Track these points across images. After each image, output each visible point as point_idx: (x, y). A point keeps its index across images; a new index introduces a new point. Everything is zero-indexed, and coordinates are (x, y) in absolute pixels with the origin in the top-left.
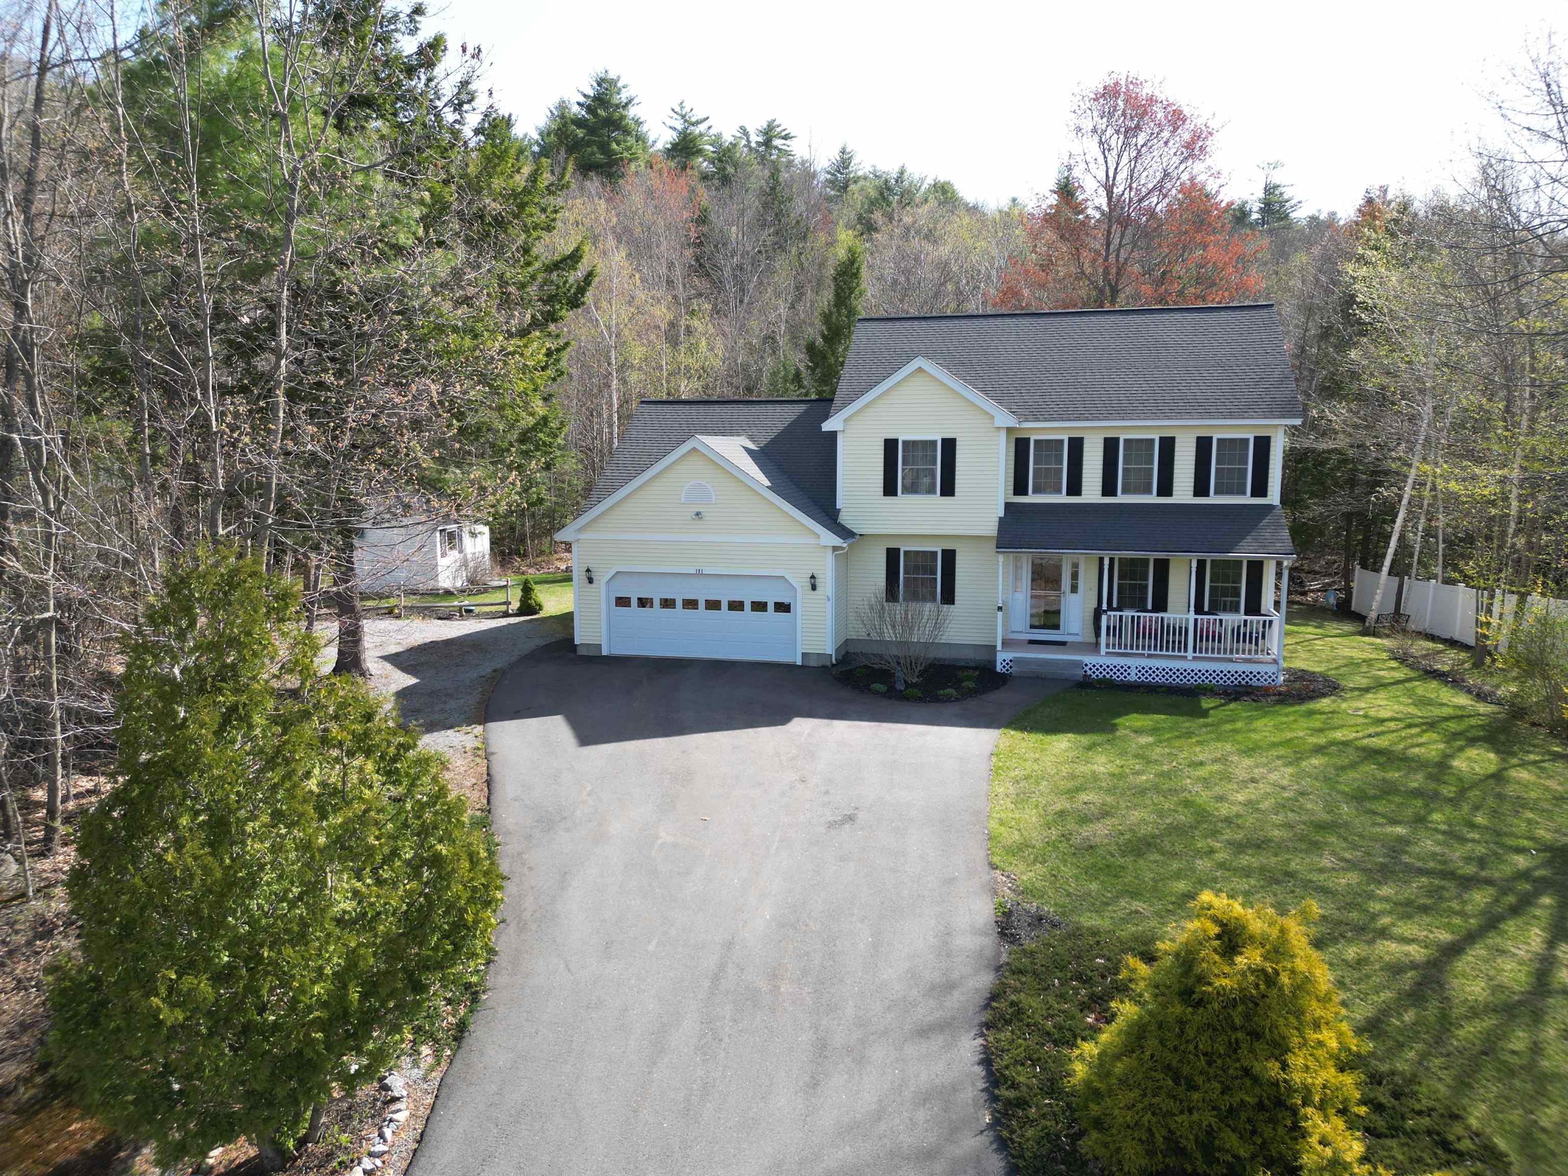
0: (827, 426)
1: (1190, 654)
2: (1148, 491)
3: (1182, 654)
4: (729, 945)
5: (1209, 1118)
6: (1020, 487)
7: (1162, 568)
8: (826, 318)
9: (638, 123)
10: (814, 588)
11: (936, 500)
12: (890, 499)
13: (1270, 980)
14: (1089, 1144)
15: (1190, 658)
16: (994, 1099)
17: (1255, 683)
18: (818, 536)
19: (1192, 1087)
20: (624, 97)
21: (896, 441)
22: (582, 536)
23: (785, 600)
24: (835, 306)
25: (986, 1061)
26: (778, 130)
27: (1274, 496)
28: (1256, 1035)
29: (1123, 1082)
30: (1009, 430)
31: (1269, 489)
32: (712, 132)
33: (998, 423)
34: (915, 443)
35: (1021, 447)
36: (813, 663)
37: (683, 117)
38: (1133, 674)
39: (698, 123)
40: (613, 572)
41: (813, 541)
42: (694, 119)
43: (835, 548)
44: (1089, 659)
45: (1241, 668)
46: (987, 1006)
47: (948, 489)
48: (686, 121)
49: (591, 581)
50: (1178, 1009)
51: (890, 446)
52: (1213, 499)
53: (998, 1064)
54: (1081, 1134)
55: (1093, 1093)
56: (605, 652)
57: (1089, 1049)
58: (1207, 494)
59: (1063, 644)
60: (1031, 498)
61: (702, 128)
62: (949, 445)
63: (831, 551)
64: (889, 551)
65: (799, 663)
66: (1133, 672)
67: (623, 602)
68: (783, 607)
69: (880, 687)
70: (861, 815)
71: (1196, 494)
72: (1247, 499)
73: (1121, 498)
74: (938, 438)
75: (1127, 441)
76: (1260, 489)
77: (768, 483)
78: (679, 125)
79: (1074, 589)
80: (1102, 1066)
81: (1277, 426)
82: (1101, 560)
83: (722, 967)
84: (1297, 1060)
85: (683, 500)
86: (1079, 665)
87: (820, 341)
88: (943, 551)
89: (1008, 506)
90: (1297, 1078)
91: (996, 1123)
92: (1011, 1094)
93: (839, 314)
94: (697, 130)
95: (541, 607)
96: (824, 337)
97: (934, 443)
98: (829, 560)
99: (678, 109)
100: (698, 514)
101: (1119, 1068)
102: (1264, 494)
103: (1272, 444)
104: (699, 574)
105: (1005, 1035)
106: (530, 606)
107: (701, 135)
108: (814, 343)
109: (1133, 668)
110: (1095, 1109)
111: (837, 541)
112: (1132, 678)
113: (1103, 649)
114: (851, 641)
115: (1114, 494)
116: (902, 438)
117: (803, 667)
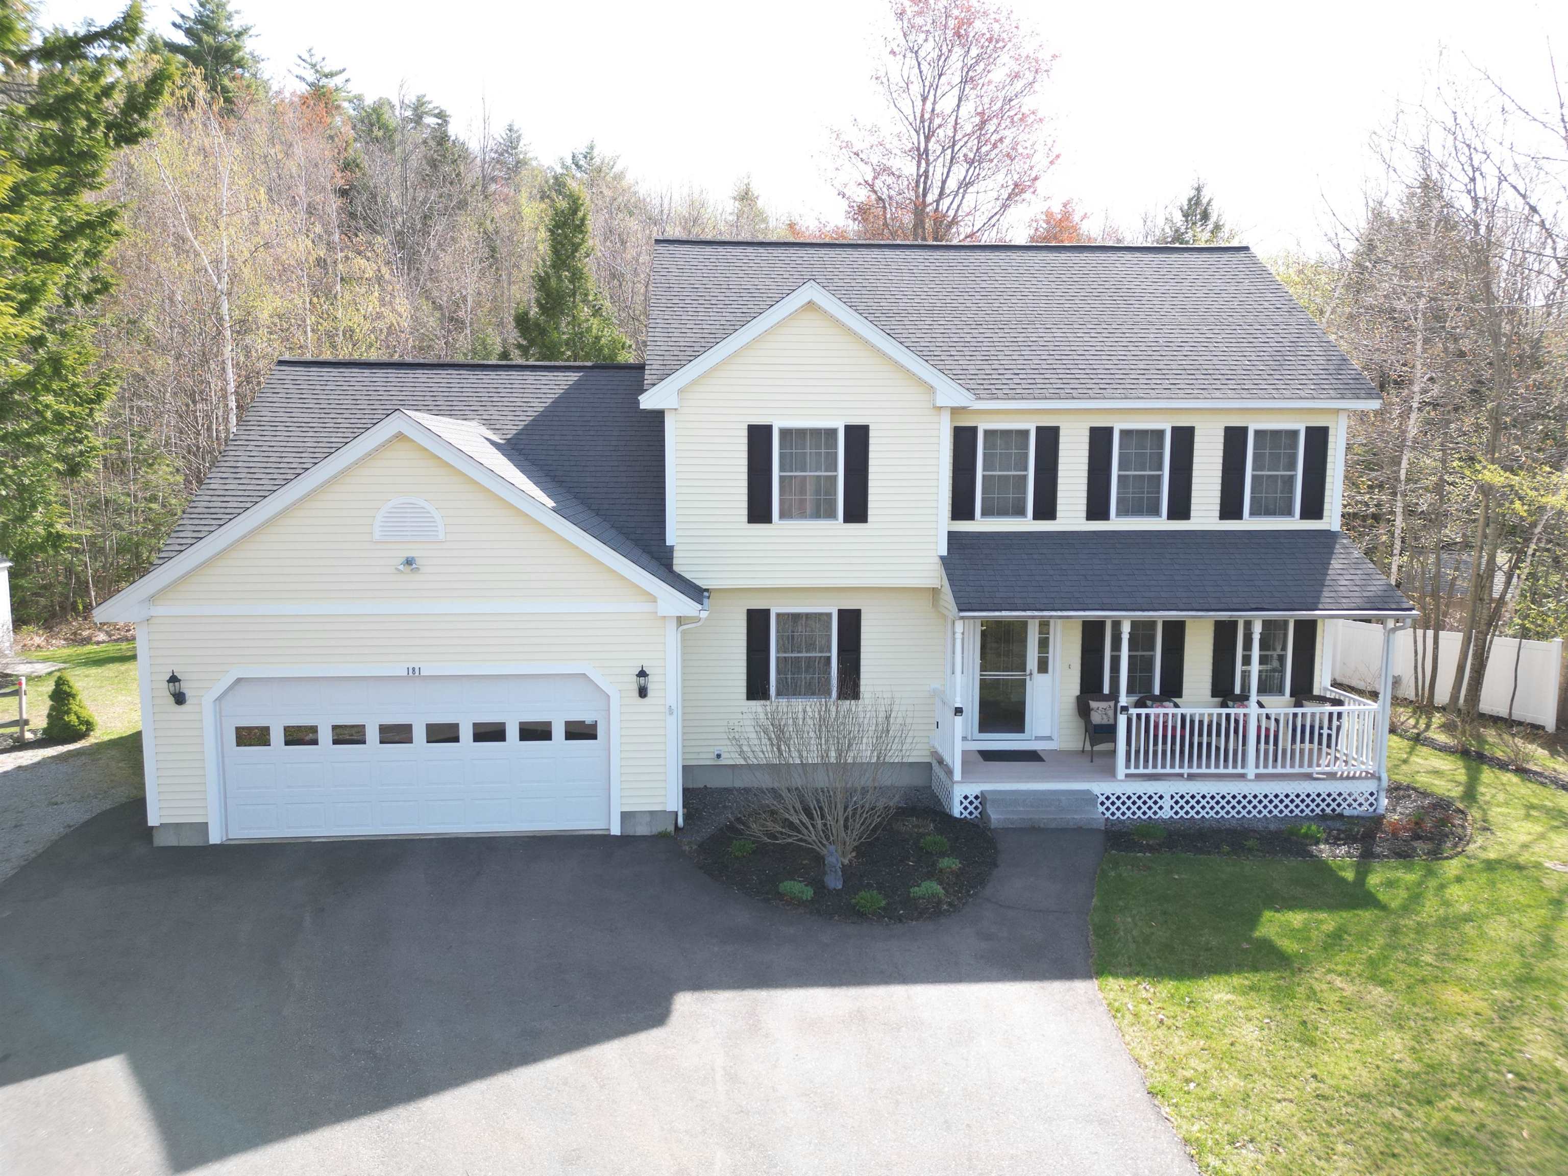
0: (648, 401)
1: (1250, 769)
2: (1154, 511)
3: (1239, 770)
6: (962, 505)
7: (1174, 633)
8: (542, 282)
9: (256, 60)
10: (643, 692)
11: (837, 529)
12: (760, 529)
15: (1251, 776)
17: (1345, 811)
18: (653, 599)
20: (236, 24)
21: (769, 428)
22: (159, 610)
23: (588, 718)
24: (553, 266)
26: (430, 106)
27: (1333, 517)
30: (955, 411)
31: (1326, 506)
32: (349, 87)
33: (942, 400)
34: (801, 433)
35: (963, 441)
36: (642, 830)
37: (313, 66)
38: (1167, 807)
39: (330, 75)
40: (229, 680)
41: (647, 607)
42: (327, 70)
43: (680, 620)
44: (1100, 788)
45: (1323, 788)
47: (856, 511)
48: (317, 71)
49: (180, 699)
51: (759, 437)
52: (1248, 523)
56: (215, 837)
58: (1238, 515)
60: (981, 524)
61: (338, 81)
62: (858, 437)
63: (674, 624)
64: (751, 614)
65: (616, 830)
66: (1167, 803)
67: (252, 736)
68: (583, 731)
71: (1224, 515)
72: (1294, 523)
73: (1117, 523)
74: (839, 425)
75: (1125, 433)
76: (1313, 508)
77: (551, 503)
78: (311, 76)
79: (1043, 667)
81: (1338, 411)
85: (377, 536)
86: (1089, 798)
87: (534, 311)
88: (841, 612)
89: (952, 536)
93: (559, 278)
94: (332, 83)
95: (89, 726)
96: (540, 305)
97: (832, 433)
98: (672, 637)
99: (306, 56)
100: (409, 562)
102: (1319, 514)
103: (1331, 438)
104: (414, 676)
106: (67, 725)
107: (337, 89)
108: (526, 314)
109: (1167, 797)
111: (686, 606)
112: (1166, 814)
113: (1121, 770)
114: (687, 770)
115: (1105, 516)
116: (778, 424)
117: (625, 840)
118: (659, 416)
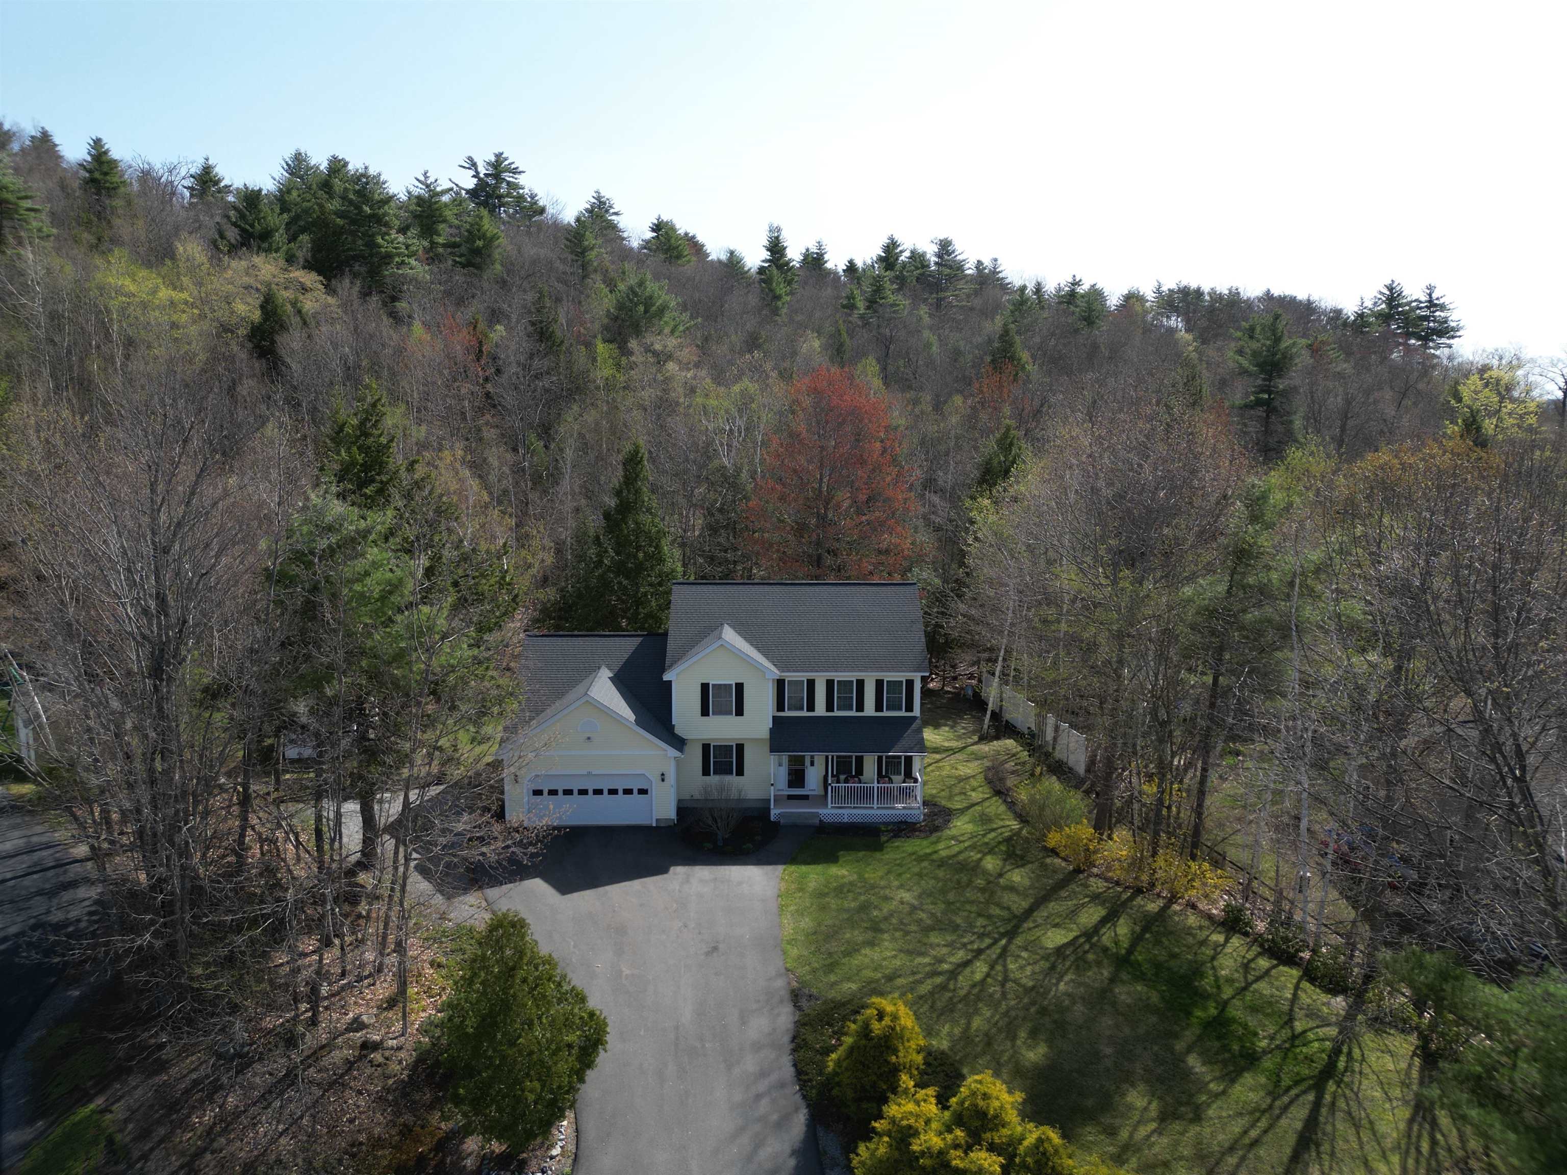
0: (666, 677)
1: (875, 806)
2: (851, 709)
3: (870, 806)
4: (677, 1028)
5: (874, 1078)
6: (780, 707)
7: (860, 761)
10: (663, 780)
11: (733, 719)
12: (705, 719)
13: (893, 1029)
14: (835, 1092)
16: (799, 1080)
17: (909, 820)
18: (665, 751)
19: (869, 1068)
21: (708, 684)
23: (645, 788)
25: (795, 1065)
26: (506, 163)
27: (917, 712)
28: (888, 1048)
29: (847, 1069)
30: (774, 679)
31: (914, 708)
33: (768, 676)
34: (720, 686)
35: (780, 683)
36: (663, 825)
37: (428, 186)
38: (846, 818)
40: (531, 775)
43: (676, 758)
44: (822, 811)
45: (902, 812)
46: (792, 1041)
47: (740, 712)
49: (517, 781)
50: (863, 1042)
51: (705, 687)
52: (886, 713)
53: (799, 1066)
54: (832, 1088)
55: (835, 1074)
56: (526, 825)
57: (834, 1056)
58: (882, 711)
59: (806, 797)
60: (787, 713)
62: (740, 687)
63: (673, 760)
64: (704, 746)
65: (654, 825)
66: (846, 816)
67: (538, 793)
68: (642, 792)
69: (708, 845)
70: (721, 946)
71: (877, 710)
72: (903, 713)
73: (837, 713)
74: (733, 683)
75: (839, 682)
76: (910, 708)
77: (633, 718)
79: (812, 764)
80: (838, 1063)
81: (917, 676)
82: (827, 757)
83: (677, 1038)
84: (901, 1054)
85: (579, 730)
86: (817, 815)
88: (737, 745)
89: (775, 718)
90: (901, 1060)
91: (801, 1089)
92: (806, 1077)
97: (731, 685)
98: (673, 764)
100: (588, 738)
101: (845, 1064)
102: (912, 710)
103: (915, 685)
104: (589, 774)
105: (801, 1053)
110: (837, 1079)
111: (677, 753)
112: (846, 820)
113: (830, 805)
114: (679, 801)
115: (833, 711)
116: (711, 683)
117: (657, 827)
118: (669, 683)
